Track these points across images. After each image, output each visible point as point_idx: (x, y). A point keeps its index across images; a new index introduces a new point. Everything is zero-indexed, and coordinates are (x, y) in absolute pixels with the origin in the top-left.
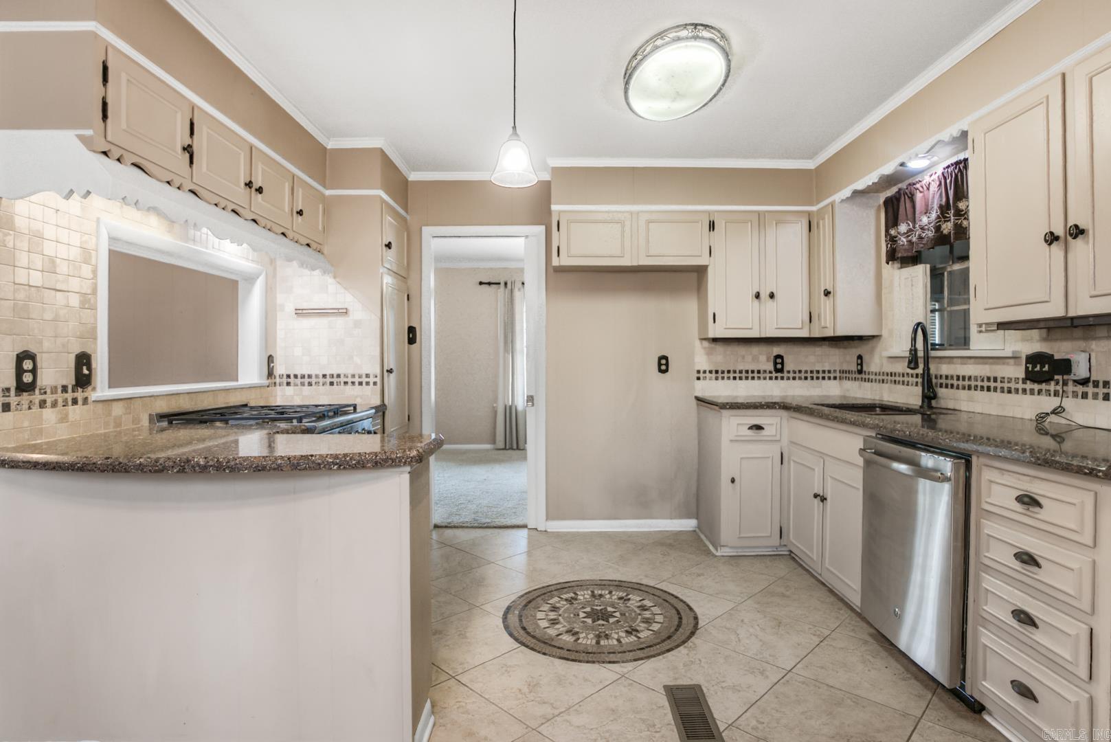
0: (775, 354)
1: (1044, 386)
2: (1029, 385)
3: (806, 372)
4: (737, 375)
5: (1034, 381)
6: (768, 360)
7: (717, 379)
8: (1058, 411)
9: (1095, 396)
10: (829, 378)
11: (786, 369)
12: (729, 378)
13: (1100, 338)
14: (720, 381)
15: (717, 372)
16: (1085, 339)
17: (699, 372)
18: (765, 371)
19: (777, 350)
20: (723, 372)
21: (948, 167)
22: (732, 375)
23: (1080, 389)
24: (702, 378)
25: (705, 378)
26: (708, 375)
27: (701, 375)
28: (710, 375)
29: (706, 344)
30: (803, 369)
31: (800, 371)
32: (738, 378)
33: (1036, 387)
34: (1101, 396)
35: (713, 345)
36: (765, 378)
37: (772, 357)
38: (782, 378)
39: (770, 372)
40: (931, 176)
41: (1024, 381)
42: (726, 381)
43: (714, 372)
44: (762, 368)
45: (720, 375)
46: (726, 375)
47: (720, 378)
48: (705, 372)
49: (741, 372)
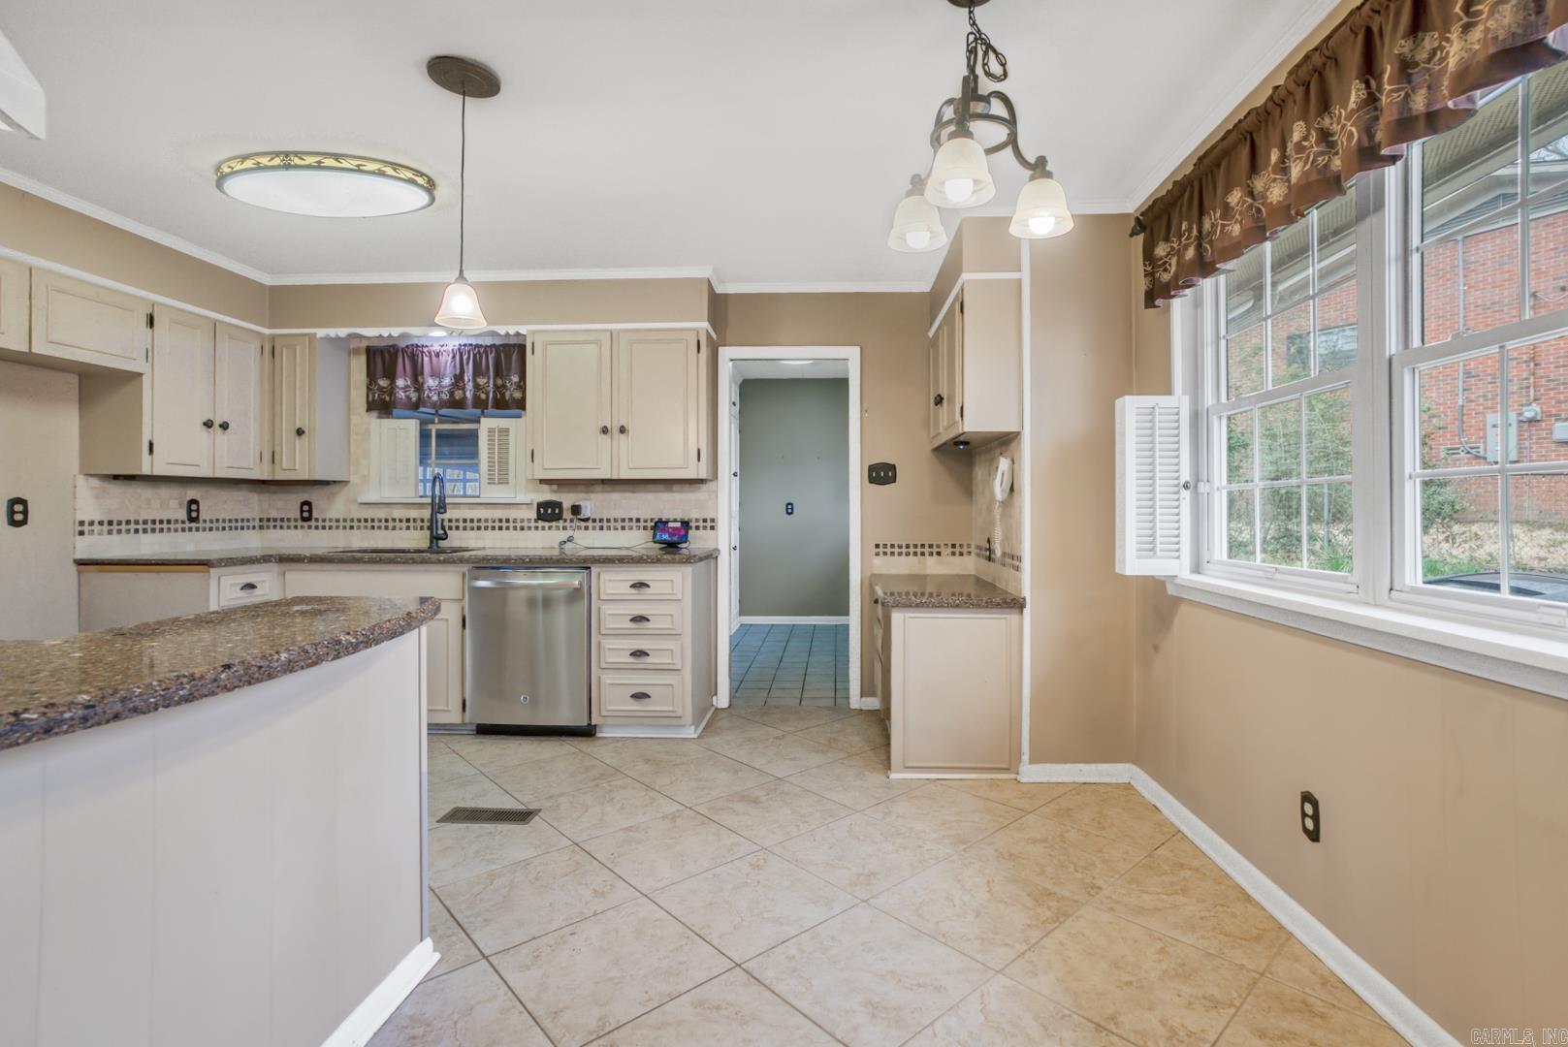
0: (189, 499)
1: (554, 524)
2: (540, 524)
3: (224, 521)
4: (140, 527)
5: (543, 520)
6: (180, 505)
7: (110, 532)
8: (570, 539)
9: (594, 528)
10: (248, 528)
11: (202, 517)
12: (128, 531)
13: (597, 492)
14: (115, 537)
15: (110, 523)
16: (587, 492)
17: (82, 523)
18: (176, 521)
19: (192, 493)
20: (119, 523)
21: (465, 345)
22: (132, 527)
23: (583, 524)
24: (86, 532)
25: (92, 532)
26: (96, 527)
27: (86, 528)
28: (100, 527)
29: (95, 482)
30: (221, 517)
31: (217, 520)
32: (141, 531)
33: (547, 524)
34: (598, 528)
35: (105, 485)
36: (176, 530)
37: (186, 503)
38: (197, 529)
39: (183, 522)
40: (442, 346)
41: (536, 521)
42: (124, 535)
43: (106, 523)
44: (172, 517)
45: (115, 527)
46: (123, 527)
47: (115, 532)
48: (92, 523)
49: (145, 522)
